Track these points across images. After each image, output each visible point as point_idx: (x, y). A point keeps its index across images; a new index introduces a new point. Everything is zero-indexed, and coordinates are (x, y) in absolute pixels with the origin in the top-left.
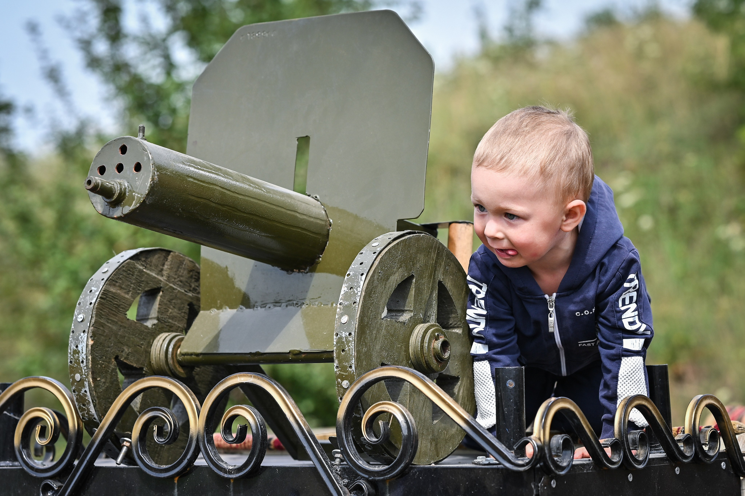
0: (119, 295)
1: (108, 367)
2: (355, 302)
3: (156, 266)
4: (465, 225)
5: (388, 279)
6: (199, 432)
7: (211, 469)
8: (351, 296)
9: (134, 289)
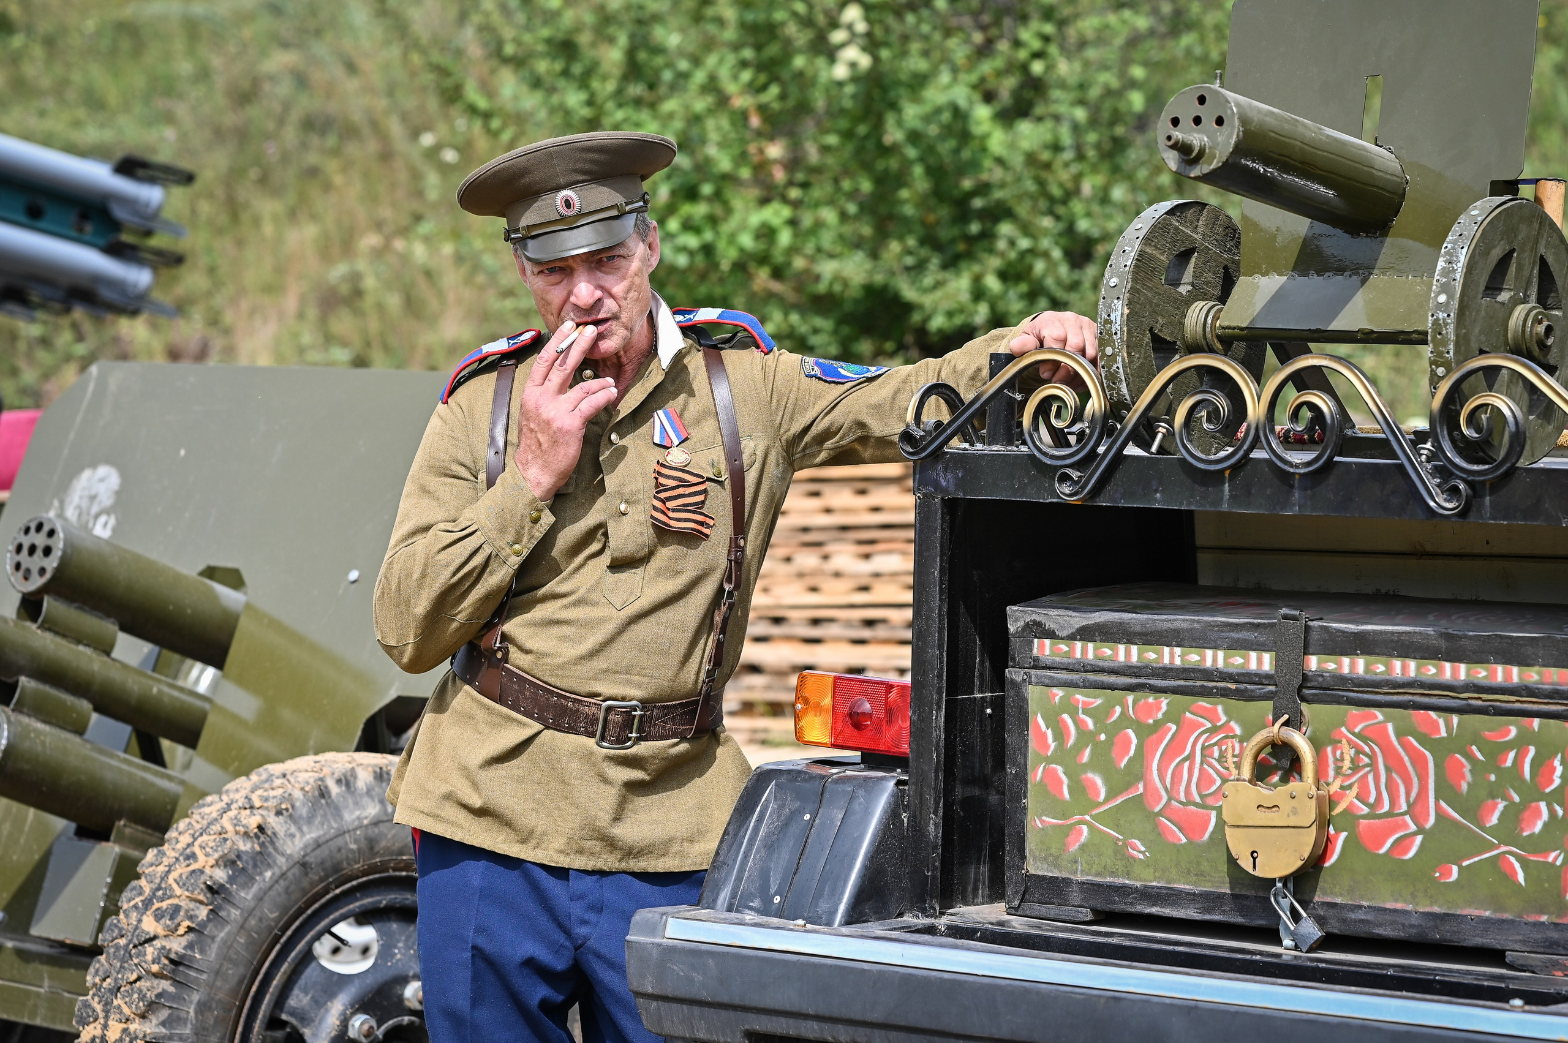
0: (1154, 257)
1: (1142, 340)
2: (1454, 280)
3: (1191, 222)
4: (1557, 182)
5: (1489, 253)
6: (1258, 419)
7: (1273, 462)
8: (1449, 272)
9: (1169, 249)
